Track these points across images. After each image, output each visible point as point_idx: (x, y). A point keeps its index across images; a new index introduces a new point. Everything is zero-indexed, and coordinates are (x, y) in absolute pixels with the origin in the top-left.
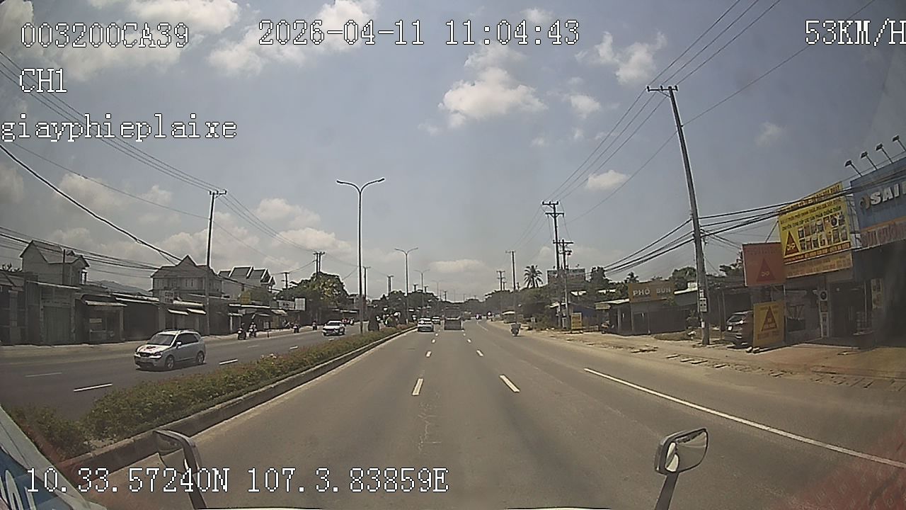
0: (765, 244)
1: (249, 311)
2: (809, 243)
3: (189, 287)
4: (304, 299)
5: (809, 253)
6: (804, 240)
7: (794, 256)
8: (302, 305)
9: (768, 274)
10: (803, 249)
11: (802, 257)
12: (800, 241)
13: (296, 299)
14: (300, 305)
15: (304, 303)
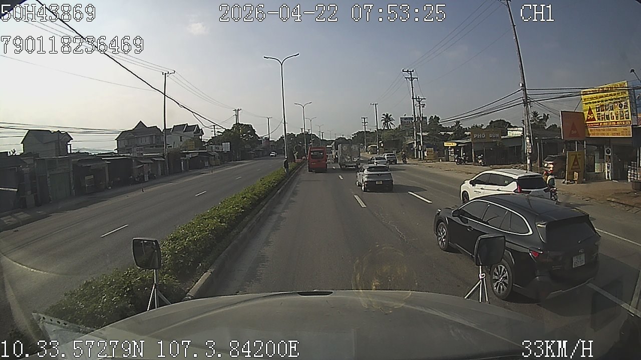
0: (574, 112)
1: (194, 155)
2: (603, 116)
3: (144, 143)
4: (229, 143)
5: (603, 123)
6: (599, 114)
7: (593, 123)
8: (228, 147)
9: (575, 132)
10: (599, 119)
11: (598, 124)
12: (597, 114)
13: (223, 144)
14: (226, 147)
15: (229, 146)
